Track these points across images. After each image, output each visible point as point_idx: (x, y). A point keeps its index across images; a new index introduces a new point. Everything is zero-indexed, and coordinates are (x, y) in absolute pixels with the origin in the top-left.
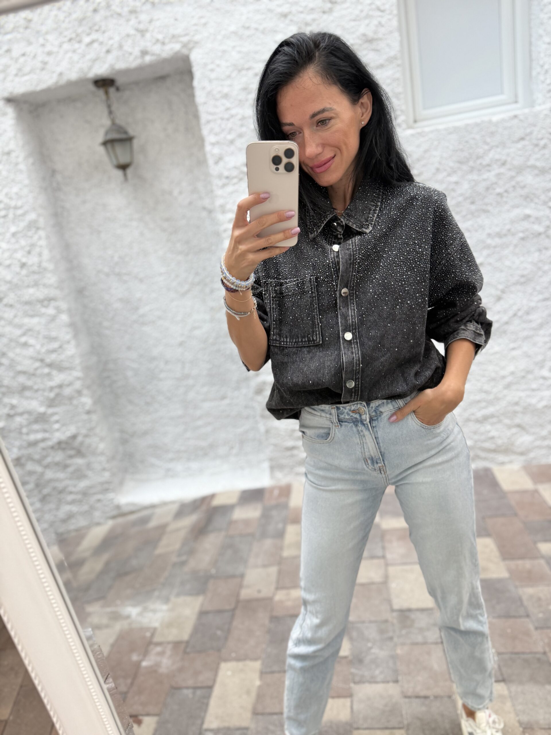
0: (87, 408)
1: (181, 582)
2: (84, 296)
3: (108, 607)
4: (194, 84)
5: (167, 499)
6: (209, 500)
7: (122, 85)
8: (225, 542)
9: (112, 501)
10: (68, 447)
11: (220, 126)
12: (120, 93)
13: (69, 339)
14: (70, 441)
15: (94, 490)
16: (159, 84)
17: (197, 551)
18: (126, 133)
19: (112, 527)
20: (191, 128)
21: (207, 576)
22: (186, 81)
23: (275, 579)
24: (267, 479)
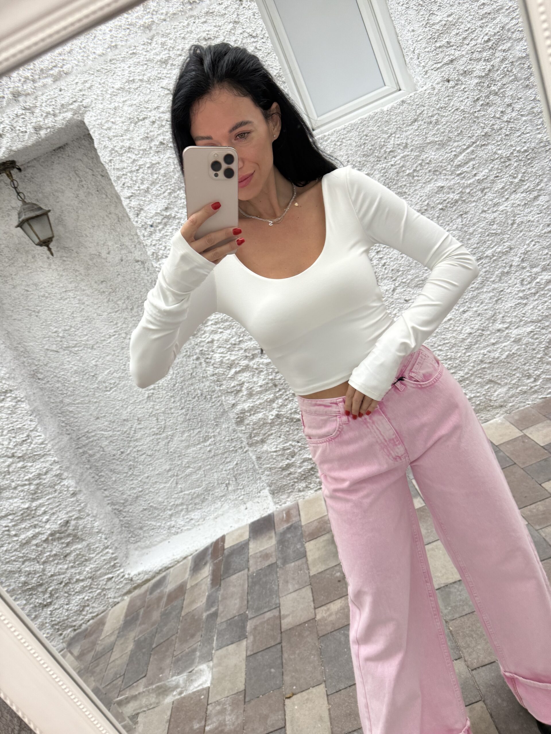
0: (72, 489)
1: (219, 634)
2: (39, 379)
3: (152, 684)
4: (96, 146)
5: (178, 557)
6: (221, 544)
7: (22, 165)
8: (250, 580)
9: (123, 576)
10: (63, 535)
11: (131, 179)
12: (23, 172)
13: (34, 426)
14: (64, 529)
15: (102, 571)
16: (60, 155)
17: (224, 598)
18: (40, 208)
19: (131, 602)
20: (103, 188)
21: (243, 619)
22: (85, 146)
23: (312, 599)
24: (272, 504)
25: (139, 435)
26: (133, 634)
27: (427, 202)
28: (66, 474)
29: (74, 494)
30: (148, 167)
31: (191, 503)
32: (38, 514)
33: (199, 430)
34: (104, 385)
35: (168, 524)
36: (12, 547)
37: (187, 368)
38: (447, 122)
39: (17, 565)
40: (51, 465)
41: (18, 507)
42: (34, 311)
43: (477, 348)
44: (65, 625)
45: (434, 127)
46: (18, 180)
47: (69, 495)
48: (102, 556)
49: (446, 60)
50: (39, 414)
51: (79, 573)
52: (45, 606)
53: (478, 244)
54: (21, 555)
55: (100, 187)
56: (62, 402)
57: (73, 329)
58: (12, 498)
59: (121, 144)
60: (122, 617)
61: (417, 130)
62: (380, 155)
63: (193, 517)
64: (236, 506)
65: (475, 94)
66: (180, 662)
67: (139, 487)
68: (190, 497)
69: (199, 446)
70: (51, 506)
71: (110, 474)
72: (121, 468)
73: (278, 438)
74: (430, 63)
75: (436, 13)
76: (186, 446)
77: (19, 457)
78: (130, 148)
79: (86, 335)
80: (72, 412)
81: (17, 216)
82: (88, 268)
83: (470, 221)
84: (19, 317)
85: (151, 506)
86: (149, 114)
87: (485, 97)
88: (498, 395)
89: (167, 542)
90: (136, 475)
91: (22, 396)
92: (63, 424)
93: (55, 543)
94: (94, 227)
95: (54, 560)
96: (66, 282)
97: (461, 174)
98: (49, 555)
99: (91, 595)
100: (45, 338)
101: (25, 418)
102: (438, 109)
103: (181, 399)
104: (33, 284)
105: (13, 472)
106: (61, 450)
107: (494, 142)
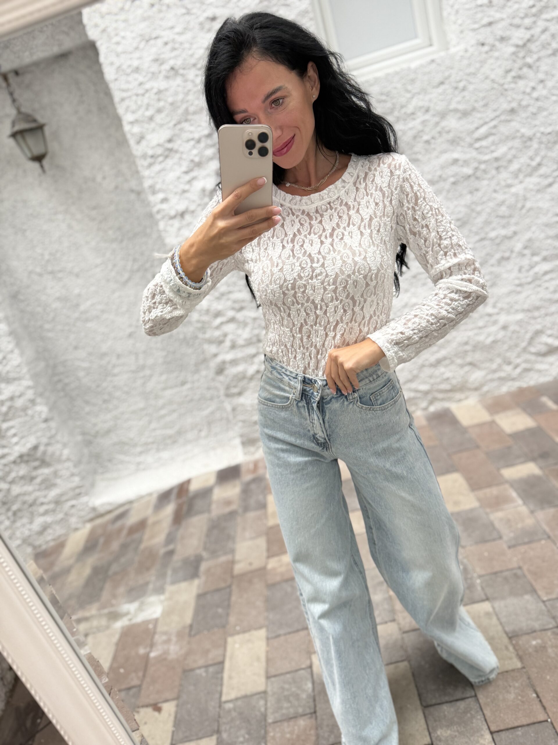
0: (44, 416)
1: (173, 570)
3: (104, 608)
5: (143, 492)
6: (186, 487)
8: (210, 524)
9: (87, 504)
10: (30, 458)
11: (136, 103)
13: (11, 348)
14: (32, 453)
15: (67, 497)
16: (61, 64)
17: (182, 538)
18: (35, 121)
19: (92, 529)
20: (105, 107)
21: (198, 560)
22: (89, 57)
23: (266, 548)
24: (241, 454)
26: (91, 561)
28: (39, 400)
29: (46, 421)
32: (8, 435)
40: (25, 389)
47: (40, 421)
48: (68, 482)
50: (17, 337)
51: (45, 497)
55: (102, 106)
59: (129, 62)
60: (82, 543)
63: (162, 456)
64: (206, 451)
66: (133, 592)
69: (176, 389)
70: (21, 430)
81: (10, 126)
82: (80, 192)
86: (163, 33)
87: (518, 68)
88: (475, 378)
89: (134, 477)
93: (23, 466)
94: (91, 148)
95: (20, 481)
98: (16, 476)
99: (54, 518)
104: (21, 201)
106: (37, 375)
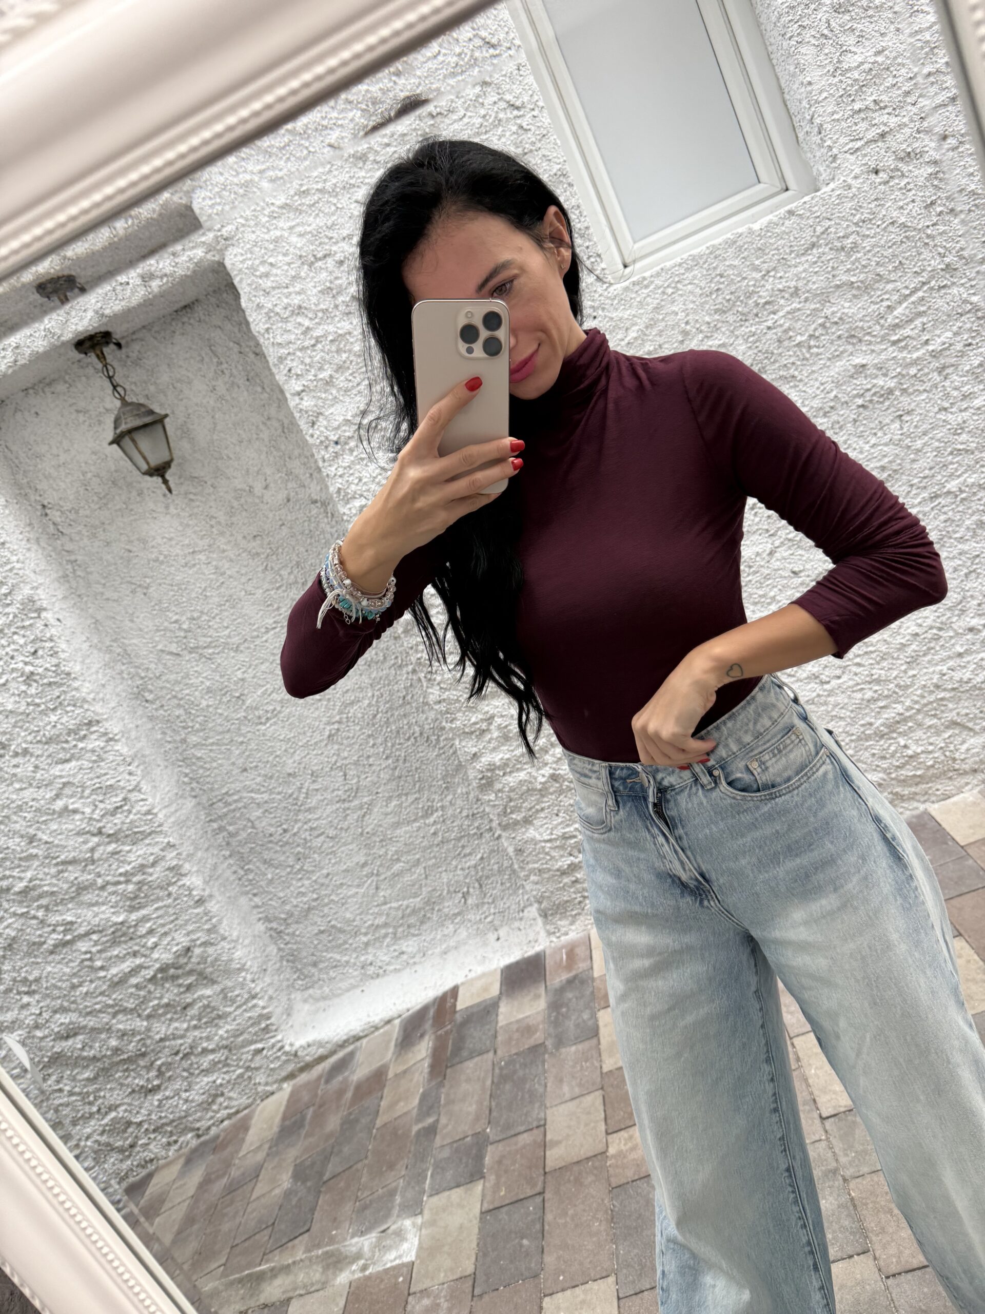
0: (196, 893)
1: (436, 1166)
2: (147, 701)
3: (318, 1246)
4: (243, 305)
5: (376, 1019)
6: (450, 1001)
7: (123, 338)
8: (497, 1071)
9: (282, 1047)
10: (180, 971)
11: (302, 362)
12: (124, 350)
13: (134, 783)
14: (183, 960)
15: (245, 1036)
16: (185, 319)
17: (450, 1102)
18: (151, 412)
19: (292, 1094)
20: (257, 375)
21: (480, 1143)
22: (227, 303)
23: (603, 1115)
24: (543, 934)
25: (313, 802)
26: (292, 1154)
27: (834, 393)
28: (187, 866)
29: (200, 902)
30: (332, 341)
31: (401, 925)
32: (139, 933)
33: (417, 795)
34: (257, 713)
35: (363, 958)
36: (96, 988)
37: (396, 687)
38: (873, 246)
39: (105, 1018)
40: (162, 850)
41: (108, 920)
42: (140, 586)
43: (929, 662)
44: (182, 1126)
45: (848, 256)
46: (115, 364)
47: (192, 903)
48: (245, 1010)
49: (871, 135)
50: (144, 763)
51: (208, 1039)
52: (150, 1091)
53: (931, 469)
54: (111, 1002)
55: (252, 374)
56: (184, 741)
57: (205, 617)
58: (97, 904)
59: (286, 301)
60: (278, 1120)
61: (815, 263)
62: (746, 310)
63: (404, 949)
64: (481, 933)
65: (928, 194)
66: (367, 1212)
67: (313, 892)
68: (400, 913)
69: (417, 825)
70: (161, 921)
71: (263, 867)
72: (283, 858)
73: (554, 817)
74: (843, 140)
75: (853, 49)
76: (394, 823)
77: (109, 836)
78: (300, 307)
79: (227, 627)
80: (199, 759)
81: (112, 425)
82: (231, 513)
83: (916, 427)
84: (115, 596)
85: (333, 927)
86: (334, 248)
87: (947, 198)
88: (968, 750)
89: (358, 991)
90: (307, 872)
91: (116, 731)
92: (186, 780)
93: (167, 985)
94: (241, 442)
95: (165, 1014)
96: (194, 536)
97: (899, 341)
98: (158, 1005)
99: (227, 1077)
100: (158, 630)
101: (121, 769)
102: (856, 224)
103: (386, 741)
104: (138, 539)
105: (99, 859)
106: (180, 824)
107: (963, 281)
